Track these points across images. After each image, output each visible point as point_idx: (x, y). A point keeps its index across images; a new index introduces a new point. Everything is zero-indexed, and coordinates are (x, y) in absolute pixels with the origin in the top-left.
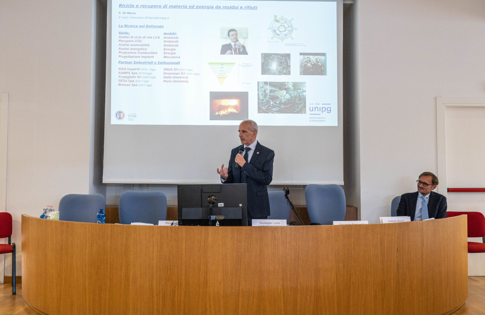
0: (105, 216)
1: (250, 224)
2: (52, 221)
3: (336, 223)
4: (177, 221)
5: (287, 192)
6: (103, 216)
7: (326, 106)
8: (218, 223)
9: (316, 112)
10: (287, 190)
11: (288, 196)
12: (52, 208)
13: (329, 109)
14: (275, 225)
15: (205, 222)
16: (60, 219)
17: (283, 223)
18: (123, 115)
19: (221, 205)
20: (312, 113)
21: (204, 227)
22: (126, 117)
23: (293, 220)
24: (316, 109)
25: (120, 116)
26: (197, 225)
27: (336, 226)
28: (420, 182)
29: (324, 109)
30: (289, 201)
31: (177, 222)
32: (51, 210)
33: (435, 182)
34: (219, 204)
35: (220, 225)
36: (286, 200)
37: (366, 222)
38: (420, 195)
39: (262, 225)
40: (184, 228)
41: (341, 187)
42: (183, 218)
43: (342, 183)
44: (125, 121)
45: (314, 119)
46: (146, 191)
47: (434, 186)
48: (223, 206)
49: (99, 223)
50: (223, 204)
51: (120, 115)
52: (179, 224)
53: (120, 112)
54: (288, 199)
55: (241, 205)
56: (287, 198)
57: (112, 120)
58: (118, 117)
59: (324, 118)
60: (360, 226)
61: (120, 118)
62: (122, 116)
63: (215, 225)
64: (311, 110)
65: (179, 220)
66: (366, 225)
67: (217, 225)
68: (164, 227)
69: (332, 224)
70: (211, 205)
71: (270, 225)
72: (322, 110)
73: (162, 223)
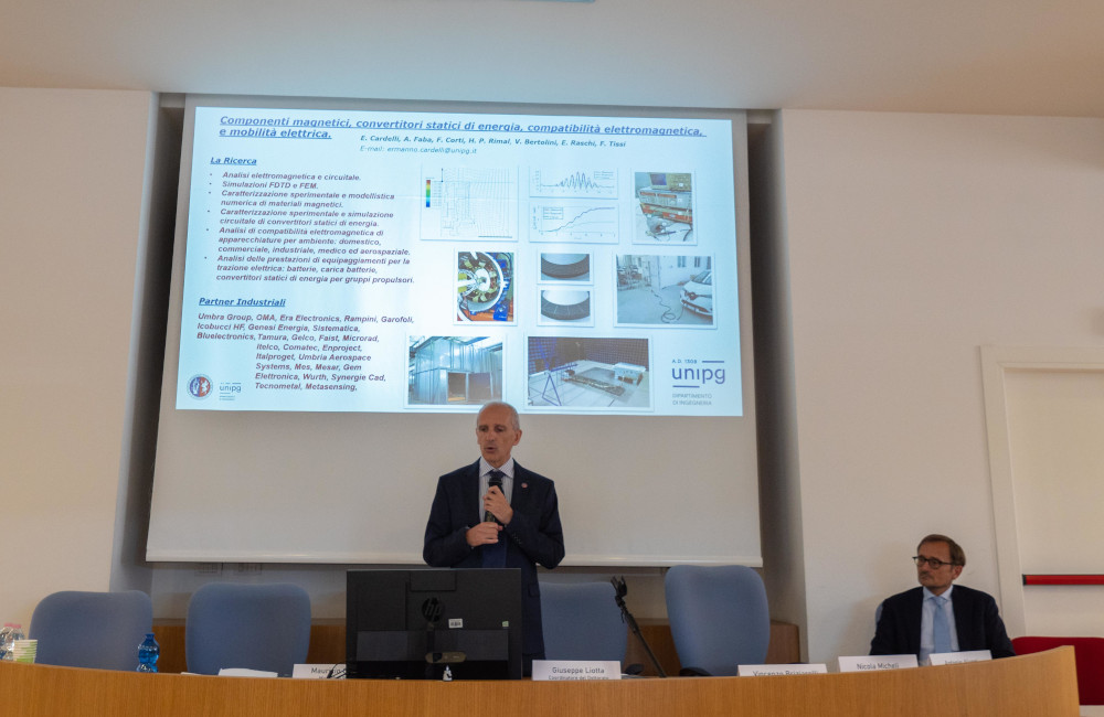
0: (158, 652)
1: (528, 674)
2: (16, 667)
3: (746, 671)
4: (344, 666)
5: (622, 590)
6: (153, 652)
7: (714, 367)
8: (448, 672)
9: (690, 382)
10: (623, 581)
11: (624, 598)
12: (20, 631)
13: (720, 374)
14: (592, 675)
15: (416, 669)
16: (38, 660)
17: (611, 670)
18: (209, 387)
19: (456, 623)
20: (679, 382)
21: (413, 682)
22: (215, 391)
23: (635, 660)
24: (689, 373)
25: (201, 388)
26: (394, 678)
27: (746, 679)
28: (922, 558)
29: (708, 374)
30: (627, 612)
31: (342, 667)
32: (16, 636)
33: (957, 558)
34: (451, 621)
35: (456, 677)
36: (619, 610)
37: (821, 669)
38: (928, 594)
39: (558, 676)
40: (362, 684)
41: (754, 572)
42: (360, 658)
43: (758, 561)
44: (213, 402)
45: (684, 399)
46: (254, 582)
47: (955, 568)
48: (461, 626)
49: (142, 671)
50: (460, 621)
51: (200, 385)
52: (349, 675)
53: (201, 379)
54: (624, 609)
55: (506, 624)
56: (621, 604)
57: (180, 399)
58: (196, 392)
59: (709, 396)
60: (806, 678)
61: (200, 394)
62: (205, 389)
63: (441, 678)
64: (677, 375)
65: (347, 663)
66: (822, 676)
67: (446, 678)
68: (310, 682)
69: (734, 672)
70: (431, 625)
71: (579, 676)
72: (704, 375)
73: (302, 672)
